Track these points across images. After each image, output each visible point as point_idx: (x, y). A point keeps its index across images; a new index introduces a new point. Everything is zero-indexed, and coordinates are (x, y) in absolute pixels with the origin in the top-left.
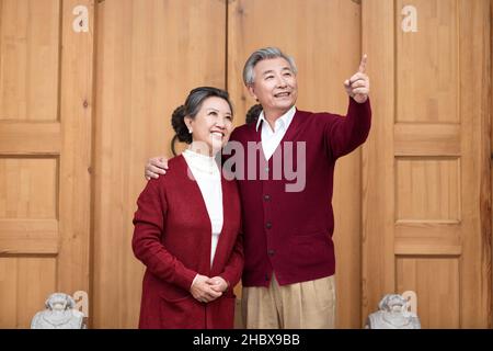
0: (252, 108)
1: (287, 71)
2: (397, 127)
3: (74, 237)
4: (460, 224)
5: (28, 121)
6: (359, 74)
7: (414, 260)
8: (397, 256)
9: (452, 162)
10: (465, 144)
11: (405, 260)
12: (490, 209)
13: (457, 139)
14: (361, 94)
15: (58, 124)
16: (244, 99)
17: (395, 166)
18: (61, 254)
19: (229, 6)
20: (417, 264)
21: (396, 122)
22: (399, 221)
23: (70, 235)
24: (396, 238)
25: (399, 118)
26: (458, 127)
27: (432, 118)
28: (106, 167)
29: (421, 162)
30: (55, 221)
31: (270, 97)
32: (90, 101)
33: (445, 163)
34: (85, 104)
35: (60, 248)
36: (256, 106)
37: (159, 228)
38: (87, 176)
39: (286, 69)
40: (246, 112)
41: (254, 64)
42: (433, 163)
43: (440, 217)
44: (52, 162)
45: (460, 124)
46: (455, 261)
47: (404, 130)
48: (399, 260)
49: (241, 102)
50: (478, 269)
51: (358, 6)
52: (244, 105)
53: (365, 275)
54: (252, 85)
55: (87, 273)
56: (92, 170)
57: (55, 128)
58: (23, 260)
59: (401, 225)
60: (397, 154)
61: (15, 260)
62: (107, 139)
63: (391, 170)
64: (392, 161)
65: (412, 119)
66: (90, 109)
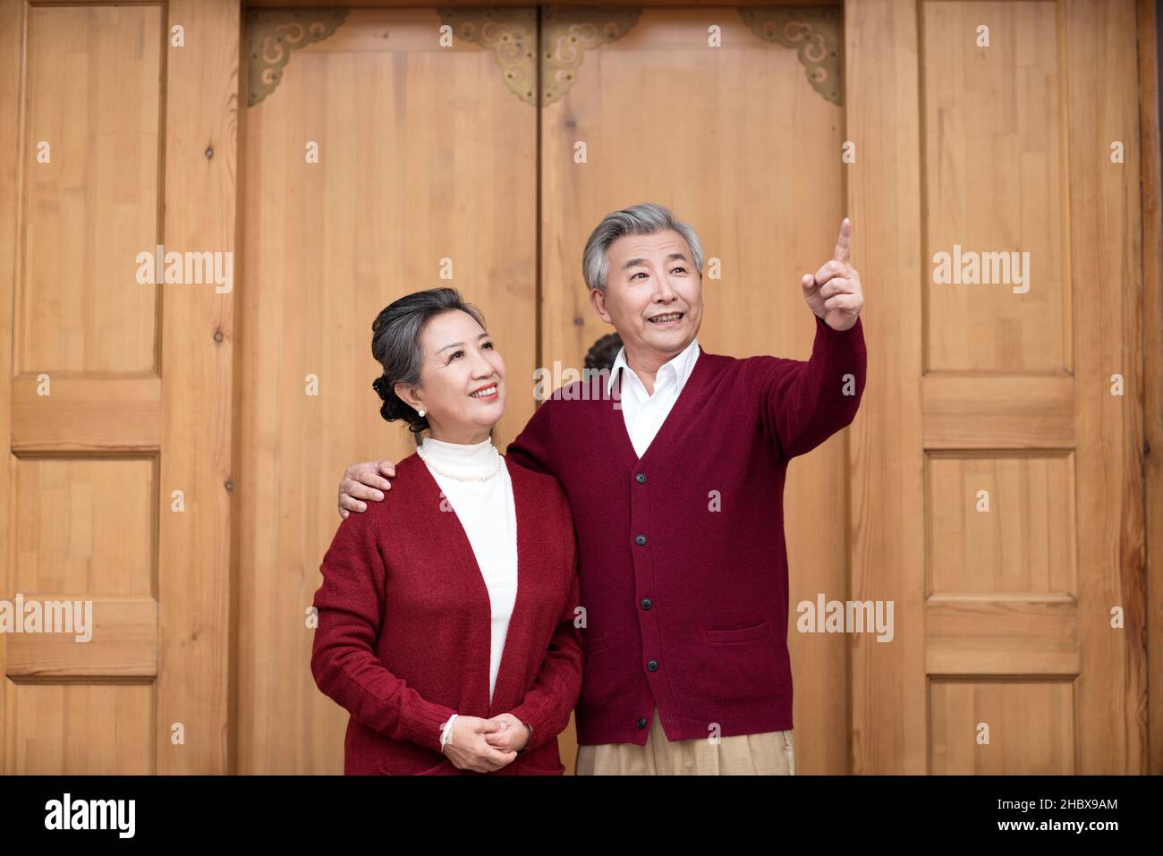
0: (598, 343)
1: (679, 263)
2: (930, 382)
3: (194, 637)
4: (1075, 603)
5: (88, 375)
6: (834, 264)
7: (970, 688)
8: (933, 678)
9: (1056, 462)
10: (1085, 421)
11: (950, 688)
12: (1143, 570)
13: (1068, 408)
14: (843, 311)
15: (158, 381)
16: (579, 321)
17: (926, 472)
18: (164, 679)
19: (545, 111)
20: (977, 694)
21: (926, 371)
22: (935, 599)
23: (184, 634)
24: (930, 637)
25: (935, 363)
26: (1069, 380)
27: (1009, 362)
28: (266, 477)
29: (985, 463)
30: (151, 600)
31: (639, 321)
32: (229, 327)
33: (1039, 464)
34: (218, 337)
35: (160, 663)
36: (607, 337)
37: (369, 621)
38: (222, 498)
39: (676, 257)
40: (585, 353)
41: (607, 243)
42: (1012, 463)
43: (1029, 588)
44: (145, 466)
45: (1073, 375)
46: (1065, 689)
47: (946, 390)
48: (936, 687)
49: (572, 330)
50: (1117, 707)
51: (836, 109)
52: (579, 337)
53: (858, 723)
54: (600, 289)
55: (223, 719)
56: (233, 486)
57: (150, 390)
58: (77, 691)
59: (943, 605)
60: (929, 445)
61: (58, 690)
62: (268, 414)
63: (918, 481)
64: (918, 462)
65: (963, 365)
66: (228, 347)
